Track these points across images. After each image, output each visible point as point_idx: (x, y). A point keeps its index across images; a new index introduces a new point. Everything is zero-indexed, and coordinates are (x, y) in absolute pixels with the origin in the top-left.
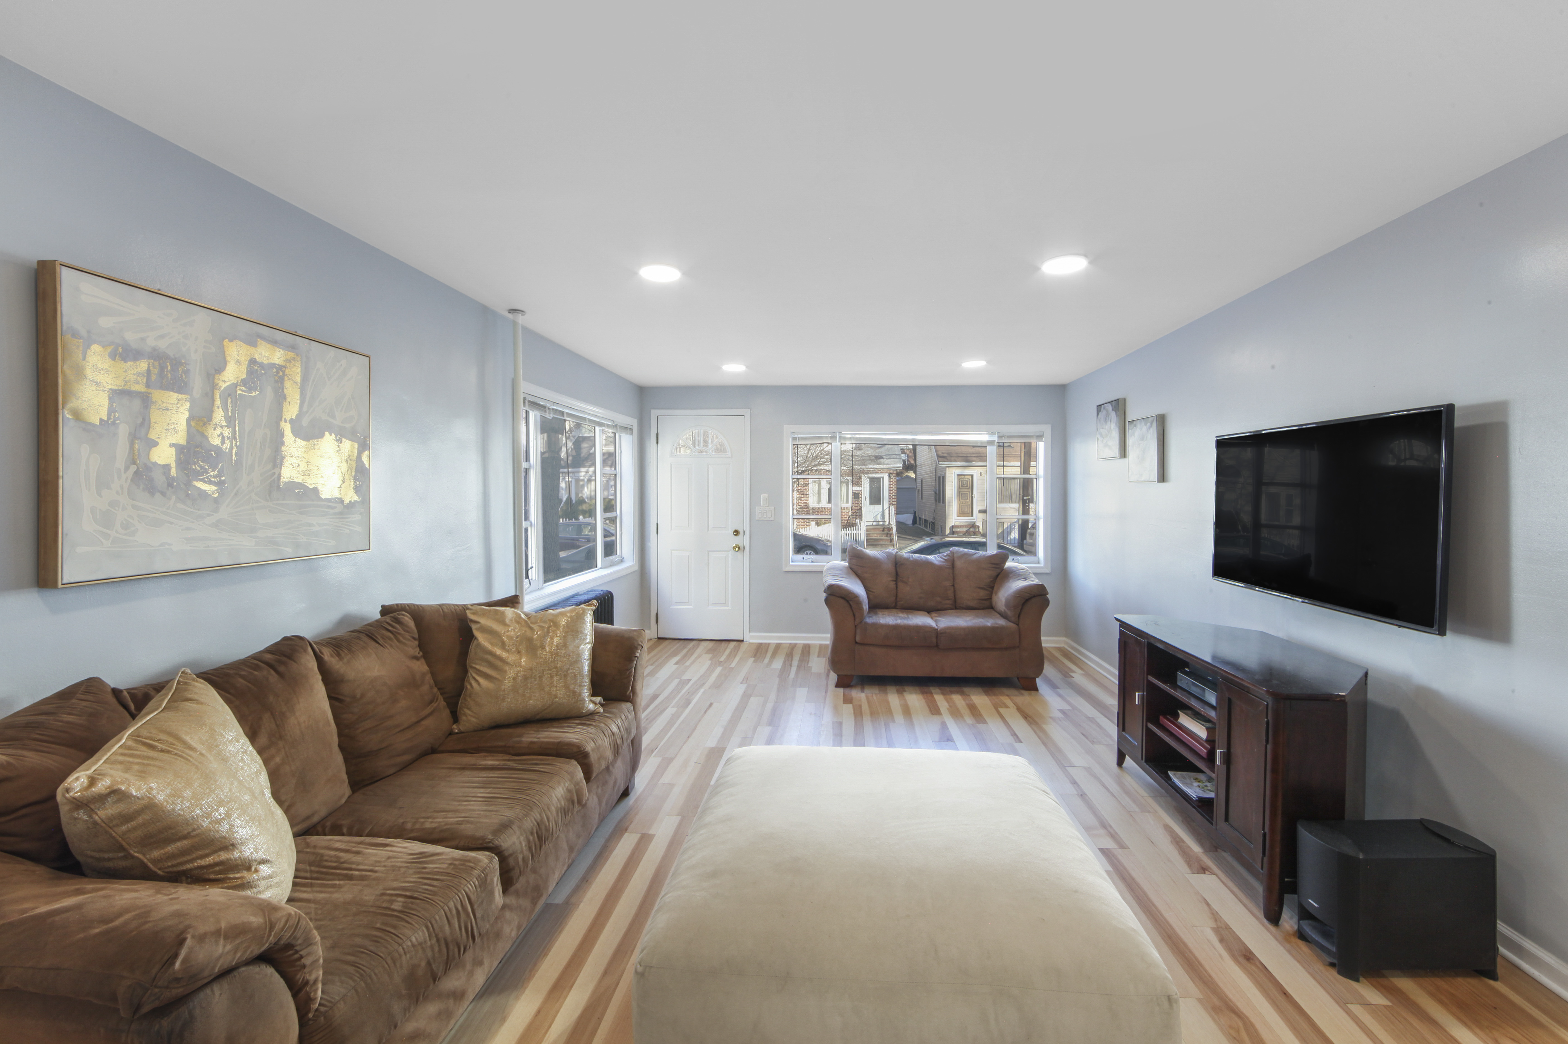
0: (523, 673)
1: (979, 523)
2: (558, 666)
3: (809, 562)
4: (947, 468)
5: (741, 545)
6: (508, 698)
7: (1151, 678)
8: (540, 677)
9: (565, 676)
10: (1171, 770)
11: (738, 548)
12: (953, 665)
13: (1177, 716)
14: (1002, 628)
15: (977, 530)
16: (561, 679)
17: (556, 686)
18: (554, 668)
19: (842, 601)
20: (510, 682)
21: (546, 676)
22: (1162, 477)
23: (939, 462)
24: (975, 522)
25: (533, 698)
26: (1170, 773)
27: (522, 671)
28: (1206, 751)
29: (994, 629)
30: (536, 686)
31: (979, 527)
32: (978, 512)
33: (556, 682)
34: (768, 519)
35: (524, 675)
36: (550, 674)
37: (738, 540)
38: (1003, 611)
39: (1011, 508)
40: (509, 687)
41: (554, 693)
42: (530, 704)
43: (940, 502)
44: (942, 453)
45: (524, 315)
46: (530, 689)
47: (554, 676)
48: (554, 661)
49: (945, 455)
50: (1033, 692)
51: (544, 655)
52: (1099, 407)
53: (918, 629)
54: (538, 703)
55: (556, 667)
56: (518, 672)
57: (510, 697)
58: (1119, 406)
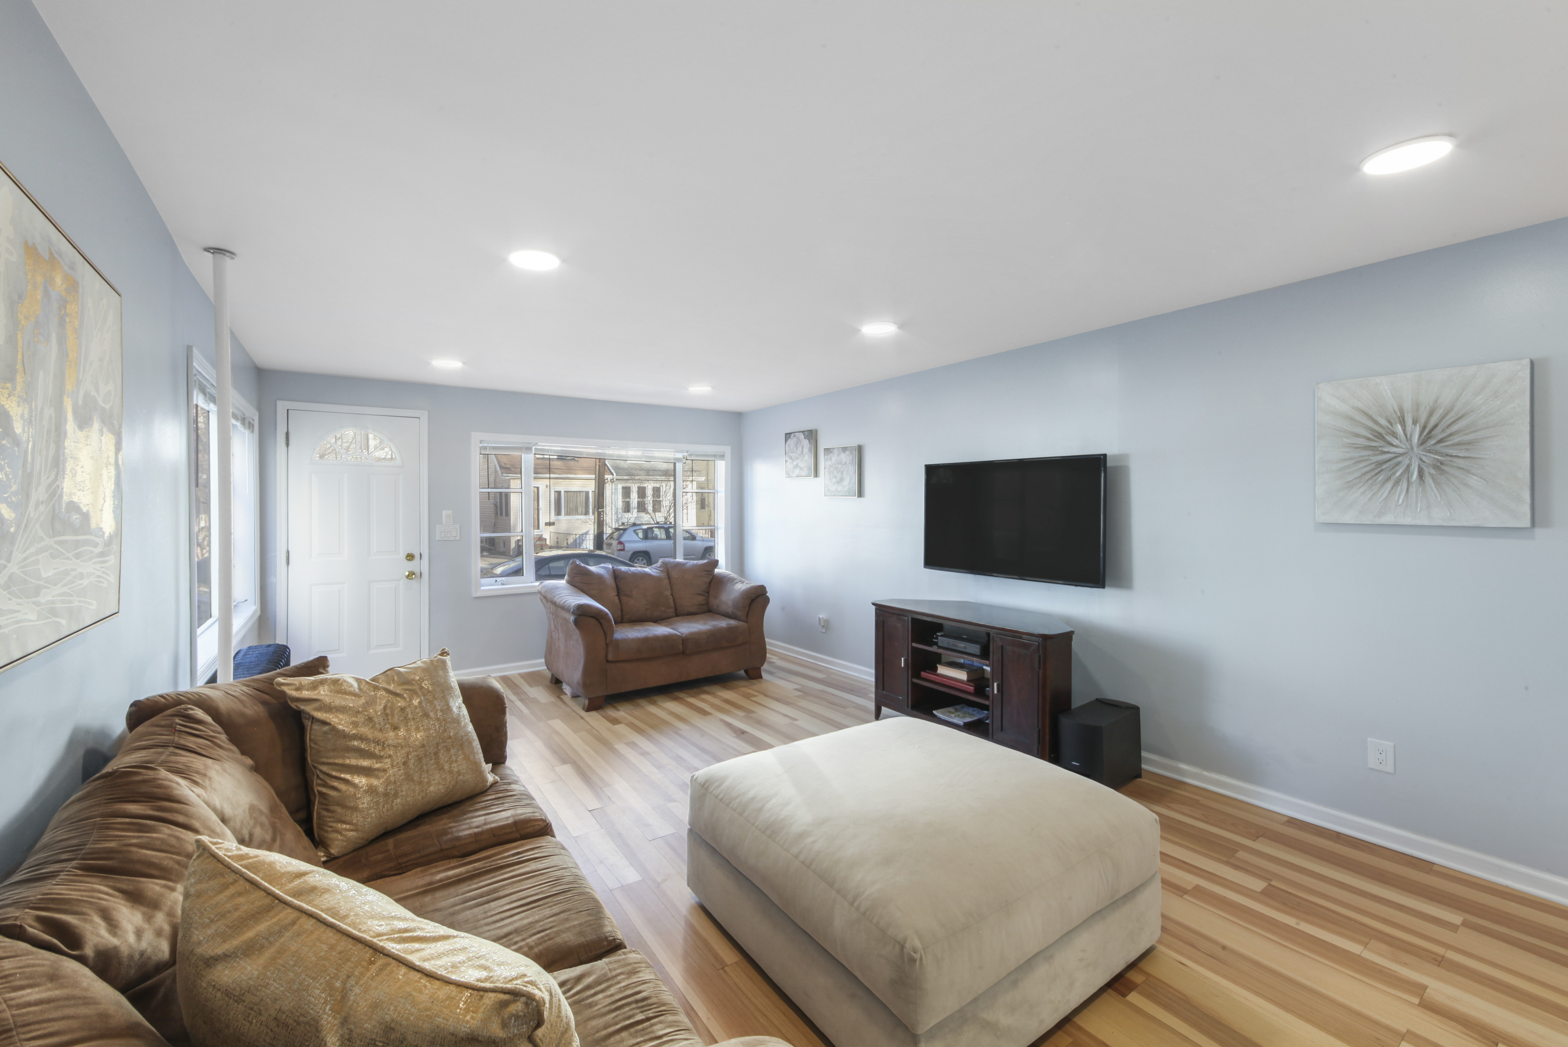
0: (414, 754)
1: (546, 536)
2: (451, 734)
3: (498, 585)
4: (511, 480)
5: (417, 571)
6: (402, 791)
7: (914, 645)
8: (436, 754)
9: (461, 745)
10: (934, 710)
11: (411, 576)
12: (695, 668)
13: (936, 669)
14: (736, 627)
15: (544, 543)
16: (458, 751)
17: (456, 760)
18: (448, 739)
19: (592, 620)
20: (400, 770)
21: (442, 751)
22: (860, 494)
23: (502, 473)
24: (542, 535)
25: (433, 782)
26: (935, 712)
27: (413, 751)
28: (972, 688)
29: (730, 629)
30: (432, 767)
31: (546, 540)
32: (544, 525)
33: (455, 755)
34: (453, 539)
35: (417, 756)
36: (446, 747)
37: (413, 566)
38: (730, 612)
39: (578, 519)
40: (400, 776)
41: (456, 770)
42: (430, 792)
43: (501, 515)
44: (505, 464)
45: (234, 258)
46: (427, 772)
47: (450, 748)
48: (445, 731)
49: (508, 466)
50: (760, 680)
51: (432, 724)
52: (788, 436)
53: (657, 639)
54: (440, 787)
55: (450, 737)
56: (408, 754)
57: (404, 789)
58: (812, 435)
